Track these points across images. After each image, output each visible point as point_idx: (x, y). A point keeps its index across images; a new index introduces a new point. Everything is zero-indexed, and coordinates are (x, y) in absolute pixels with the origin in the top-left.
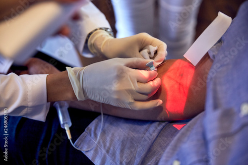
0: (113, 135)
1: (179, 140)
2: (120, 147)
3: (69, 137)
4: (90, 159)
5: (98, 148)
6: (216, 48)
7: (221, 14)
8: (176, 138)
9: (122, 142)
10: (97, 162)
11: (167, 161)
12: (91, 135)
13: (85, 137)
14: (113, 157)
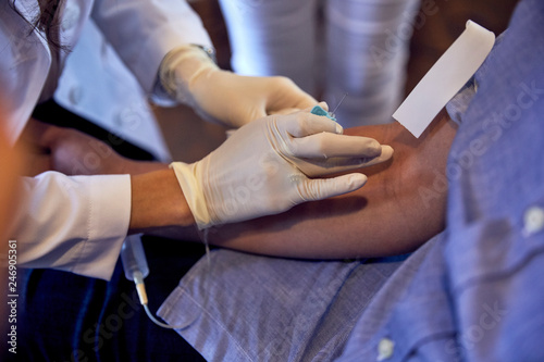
0: (241, 291)
1: (389, 296)
3: (143, 300)
4: (193, 344)
5: (209, 321)
6: (463, 97)
7: (471, 25)
8: (381, 292)
9: (261, 306)
10: (208, 352)
11: (364, 342)
12: (192, 294)
13: (181, 297)
14: (243, 340)
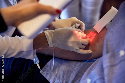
2: (62, 74)
4: (48, 79)
8: (89, 68)
10: (51, 81)
12: (48, 68)
13: (46, 68)
14: (59, 79)
